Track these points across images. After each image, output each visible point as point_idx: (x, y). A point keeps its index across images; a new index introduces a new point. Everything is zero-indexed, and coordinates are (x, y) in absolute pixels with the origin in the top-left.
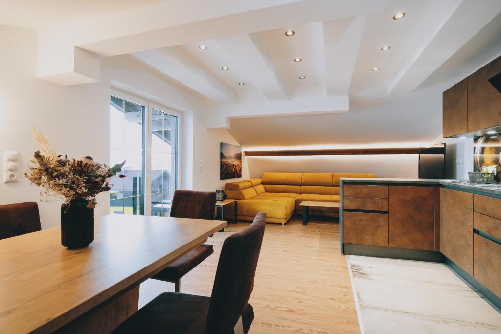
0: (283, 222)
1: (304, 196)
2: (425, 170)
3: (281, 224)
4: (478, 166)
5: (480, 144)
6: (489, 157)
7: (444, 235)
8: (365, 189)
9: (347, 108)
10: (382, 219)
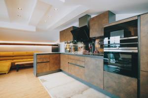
0: (7, 72)
1: (14, 61)
2: (53, 50)
3: (5, 74)
4: (66, 49)
5: (66, 44)
6: (68, 47)
7: (62, 65)
8: (43, 56)
9: (35, 30)
10: (48, 64)
